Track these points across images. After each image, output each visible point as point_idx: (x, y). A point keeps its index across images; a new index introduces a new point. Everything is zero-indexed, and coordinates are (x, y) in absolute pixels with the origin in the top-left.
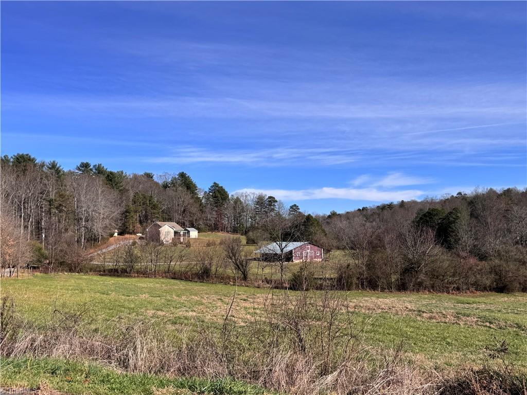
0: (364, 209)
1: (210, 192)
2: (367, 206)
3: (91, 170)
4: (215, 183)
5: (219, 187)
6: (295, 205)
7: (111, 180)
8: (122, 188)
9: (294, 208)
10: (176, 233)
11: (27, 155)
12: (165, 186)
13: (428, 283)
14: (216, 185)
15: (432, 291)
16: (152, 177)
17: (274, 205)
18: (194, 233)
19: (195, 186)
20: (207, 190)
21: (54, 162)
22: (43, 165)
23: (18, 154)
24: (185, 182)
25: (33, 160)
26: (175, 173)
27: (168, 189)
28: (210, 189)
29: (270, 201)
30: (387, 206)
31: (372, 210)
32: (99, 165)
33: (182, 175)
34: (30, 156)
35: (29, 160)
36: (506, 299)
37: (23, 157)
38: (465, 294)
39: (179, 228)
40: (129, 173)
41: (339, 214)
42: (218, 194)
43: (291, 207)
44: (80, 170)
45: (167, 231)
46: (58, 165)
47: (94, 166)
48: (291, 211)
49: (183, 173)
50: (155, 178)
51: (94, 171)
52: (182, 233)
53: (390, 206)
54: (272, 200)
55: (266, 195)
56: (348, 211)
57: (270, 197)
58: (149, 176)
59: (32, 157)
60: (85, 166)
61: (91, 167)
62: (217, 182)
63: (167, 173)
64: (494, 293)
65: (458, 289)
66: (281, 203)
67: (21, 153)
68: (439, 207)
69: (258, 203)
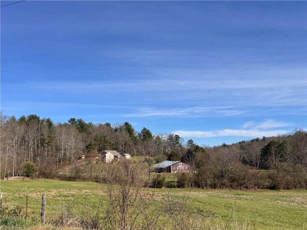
0: (243, 142)
1: (142, 133)
2: (245, 140)
3: (76, 122)
4: (144, 128)
5: (147, 130)
6: (191, 140)
7: (82, 128)
8: (88, 132)
9: (191, 142)
10: (115, 156)
11: (35, 115)
12: (116, 130)
13: (228, 183)
14: (145, 129)
15: (230, 188)
16: (110, 125)
17: (179, 140)
18: (128, 156)
19: (133, 130)
20: (140, 132)
21: (49, 118)
22: (43, 121)
23: (30, 115)
24: (128, 128)
25: (38, 118)
26: (122, 123)
27: (117, 131)
28: (141, 131)
29: (176, 138)
30: (255, 140)
31: (247, 142)
32: (80, 119)
33: (126, 124)
34: (36, 116)
35: (36, 118)
36: (272, 193)
37: (33, 116)
38: (251, 191)
39: (117, 153)
40: (95, 123)
41: (227, 145)
42: (146, 134)
43: (189, 141)
44: (70, 122)
45: (110, 156)
46: (51, 120)
47: (78, 120)
48: (189, 143)
49: (127, 122)
50: (112, 126)
51: (78, 123)
52: (119, 157)
53: (257, 140)
54: (177, 137)
55: (174, 134)
56: (233, 143)
57: (176, 136)
58: (108, 125)
59: (38, 116)
60: (73, 120)
61: (76, 121)
62: (145, 127)
63: (117, 123)
64: (268, 190)
65: (247, 187)
66: (182, 139)
67: (32, 114)
68: (276, 140)
69: (169, 139)
